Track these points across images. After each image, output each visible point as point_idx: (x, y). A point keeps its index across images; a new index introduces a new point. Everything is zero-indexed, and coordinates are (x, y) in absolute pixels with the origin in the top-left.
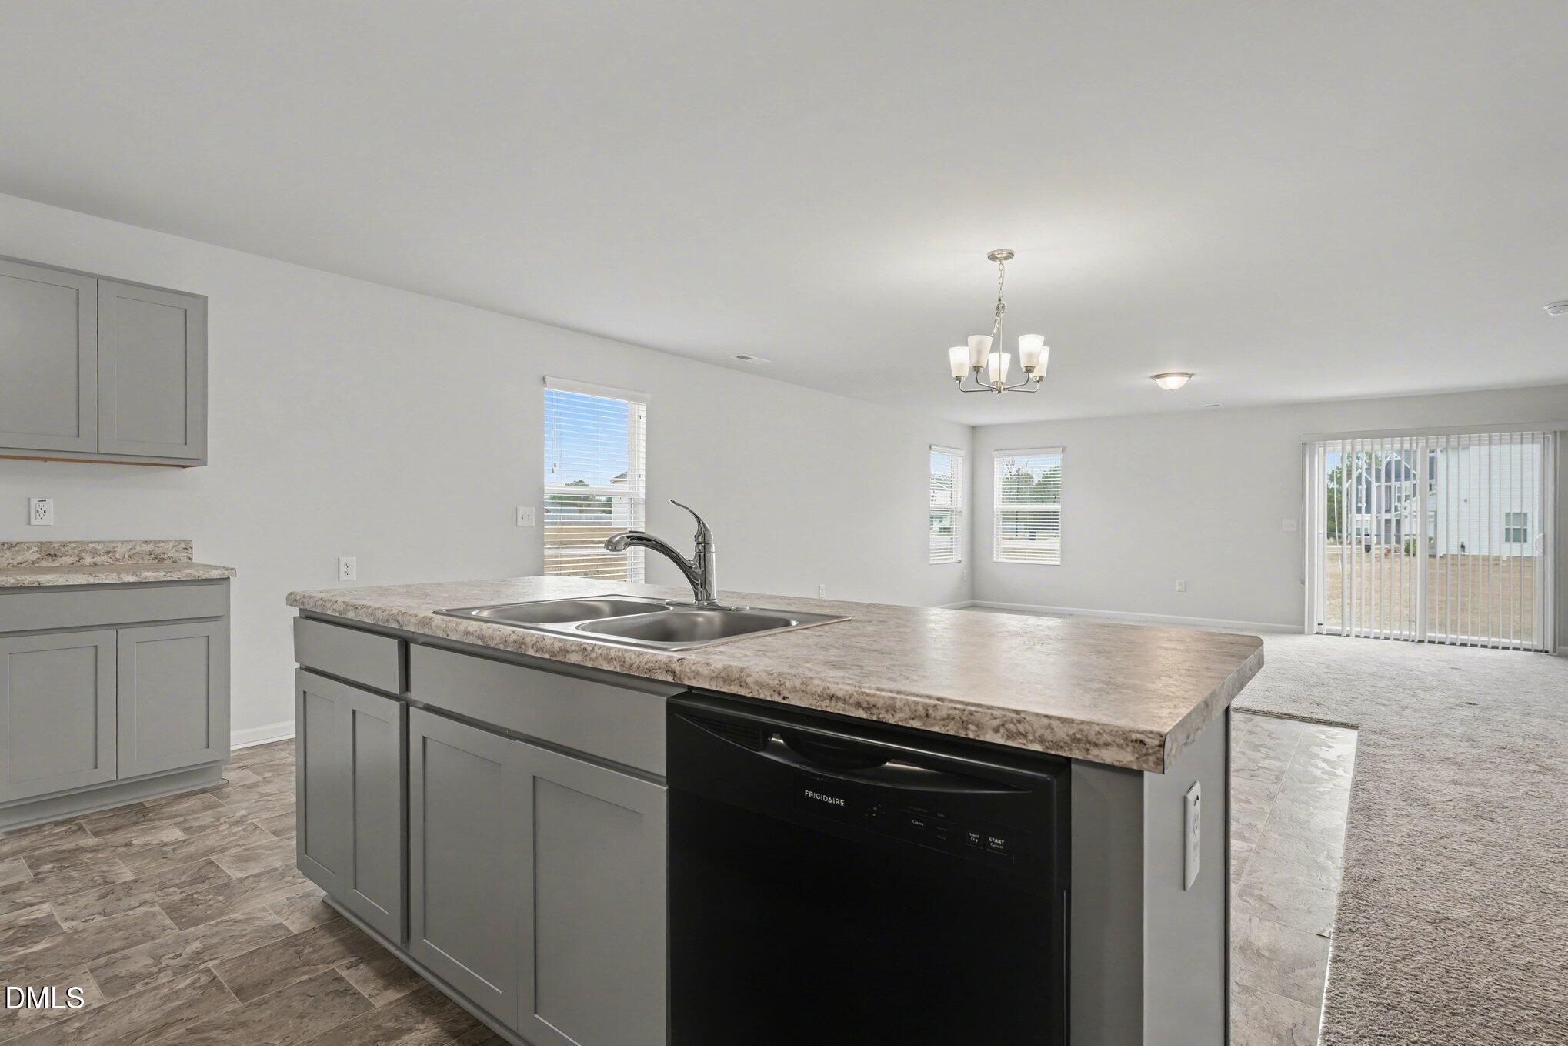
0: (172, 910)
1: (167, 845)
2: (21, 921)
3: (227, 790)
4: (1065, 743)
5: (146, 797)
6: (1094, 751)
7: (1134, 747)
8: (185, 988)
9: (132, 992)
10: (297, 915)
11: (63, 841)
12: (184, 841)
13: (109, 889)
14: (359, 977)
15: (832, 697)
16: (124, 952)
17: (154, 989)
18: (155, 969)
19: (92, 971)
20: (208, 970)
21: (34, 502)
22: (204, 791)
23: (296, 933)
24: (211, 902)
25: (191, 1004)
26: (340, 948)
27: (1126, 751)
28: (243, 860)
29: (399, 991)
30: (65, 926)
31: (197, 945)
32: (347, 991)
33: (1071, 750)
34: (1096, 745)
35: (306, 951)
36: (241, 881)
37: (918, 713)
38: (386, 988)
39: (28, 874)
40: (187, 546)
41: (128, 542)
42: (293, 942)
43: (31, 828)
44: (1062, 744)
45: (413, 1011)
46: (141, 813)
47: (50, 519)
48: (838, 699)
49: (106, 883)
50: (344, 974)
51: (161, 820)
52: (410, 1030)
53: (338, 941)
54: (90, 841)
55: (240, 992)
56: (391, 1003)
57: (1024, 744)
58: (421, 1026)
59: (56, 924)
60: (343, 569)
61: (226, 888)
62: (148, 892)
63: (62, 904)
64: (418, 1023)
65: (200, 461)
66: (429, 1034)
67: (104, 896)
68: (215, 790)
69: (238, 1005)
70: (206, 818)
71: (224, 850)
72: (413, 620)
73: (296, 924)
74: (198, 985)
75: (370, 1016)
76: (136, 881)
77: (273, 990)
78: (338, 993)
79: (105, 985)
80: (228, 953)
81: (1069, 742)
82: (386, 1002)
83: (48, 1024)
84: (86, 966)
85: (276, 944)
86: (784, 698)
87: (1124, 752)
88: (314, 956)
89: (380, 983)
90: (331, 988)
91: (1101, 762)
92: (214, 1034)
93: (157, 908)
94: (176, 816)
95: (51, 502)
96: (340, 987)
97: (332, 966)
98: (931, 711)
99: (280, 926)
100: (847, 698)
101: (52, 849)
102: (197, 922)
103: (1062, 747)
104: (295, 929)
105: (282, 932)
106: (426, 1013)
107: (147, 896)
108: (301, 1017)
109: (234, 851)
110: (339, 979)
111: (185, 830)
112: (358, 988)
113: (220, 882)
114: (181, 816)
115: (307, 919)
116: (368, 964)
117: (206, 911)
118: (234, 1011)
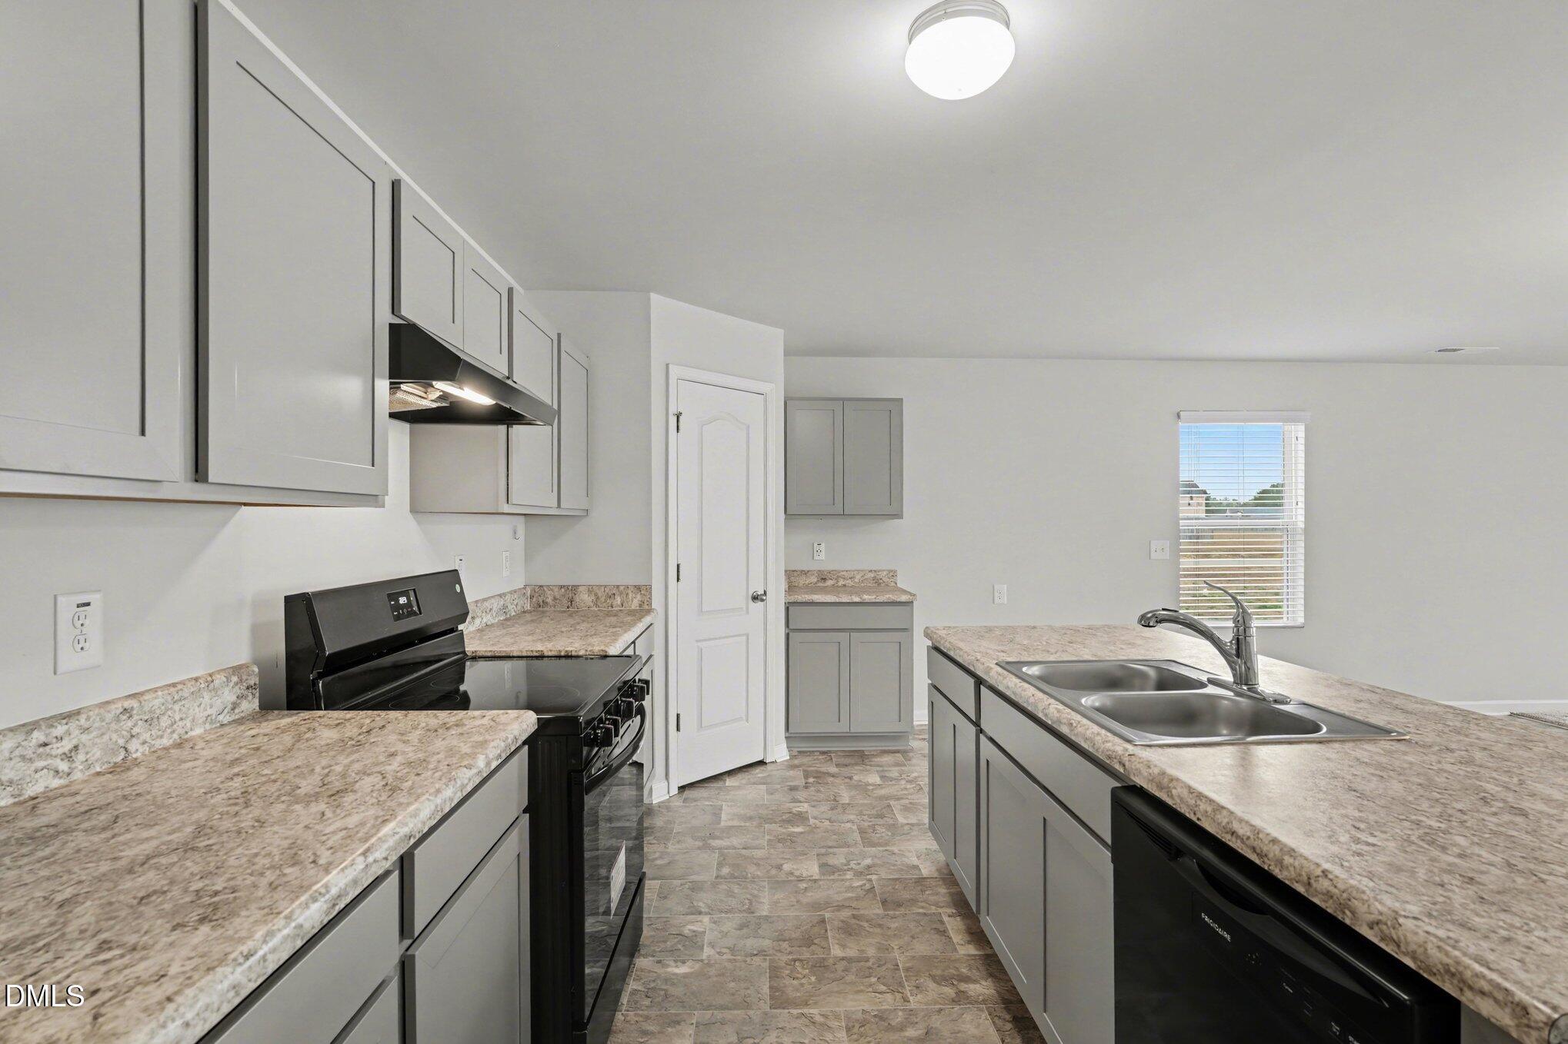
0: (862, 831)
1: (870, 785)
2: (794, 810)
3: (911, 754)
4: (1438, 970)
5: (867, 747)
6: (1468, 994)
7: (1514, 1010)
8: (857, 887)
9: (832, 877)
10: (928, 864)
11: (822, 765)
12: (879, 785)
13: (835, 804)
14: (955, 926)
15: (1233, 833)
16: (835, 850)
17: (843, 880)
18: (846, 868)
19: (818, 855)
20: (870, 880)
21: (815, 545)
22: (898, 752)
23: (925, 876)
24: (883, 835)
25: (857, 899)
26: (948, 899)
27: (1504, 1011)
28: (906, 809)
29: (977, 950)
30: (812, 821)
31: (868, 861)
32: (943, 933)
33: (1444, 981)
34: (1471, 988)
35: (927, 893)
36: (903, 825)
37: (1301, 878)
38: (969, 942)
39: (801, 782)
40: (893, 574)
41: (862, 571)
42: (921, 881)
43: (810, 751)
44: (1435, 970)
45: (981, 968)
46: (861, 757)
47: (823, 556)
48: (1238, 837)
49: (835, 800)
50: (946, 919)
51: (871, 766)
52: (975, 982)
53: (949, 893)
54: (833, 770)
55: (884, 902)
56: (969, 955)
57: (1397, 953)
58: (984, 983)
59: (807, 819)
60: (996, 594)
61: (893, 827)
62: (852, 814)
63: (814, 806)
64: (982, 978)
65: (898, 515)
66: (986, 991)
67: (832, 809)
68: (904, 752)
69: (880, 911)
70: (894, 773)
71: (898, 799)
72: (981, 667)
73: (927, 870)
74: (863, 888)
75: (953, 958)
76: (849, 804)
77: (902, 910)
78: (938, 931)
79: (823, 866)
80: (884, 874)
81: (1442, 971)
82: (966, 953)
83: (793, 878)
84: (815, 851)
85: (911, 879)
86: (1198, 819)
87: (1502, 1011)
88: (932, 898)
89: (967, 938)
90: (935, 926)
91: (1475, 1010)
92: (866, 925)
93: (855, 827)
94: (878, 766)
95: (823, 545)
96: (939, 926)
97: (940, 910)
98: (1312, 881)
99: (916, 867)
100: (1245, 838)
101: (816, 768)
102: (874, 845)
103: (1435, 974)
104: (925, 872)
105: (917, 872)
106: (991, 975)
107: (852, 817)
108: (913, 937)
109: (903, 802)
110: (942, 922)
111: (882, 777)
112: (952, 934)
113: (891, 822)
114: (881, 766)
115: (934, 869)
116: (963, 919)
117: (879, 839)
118: (878, 915)
